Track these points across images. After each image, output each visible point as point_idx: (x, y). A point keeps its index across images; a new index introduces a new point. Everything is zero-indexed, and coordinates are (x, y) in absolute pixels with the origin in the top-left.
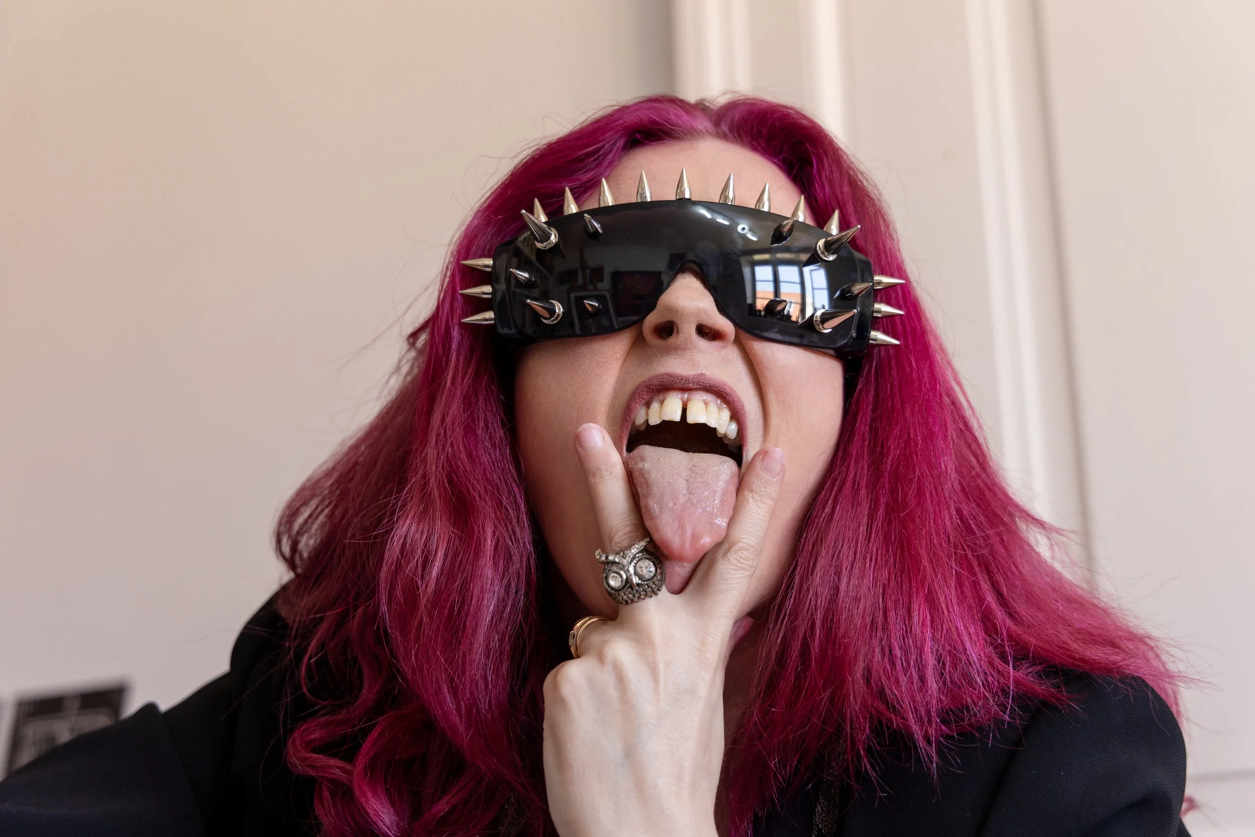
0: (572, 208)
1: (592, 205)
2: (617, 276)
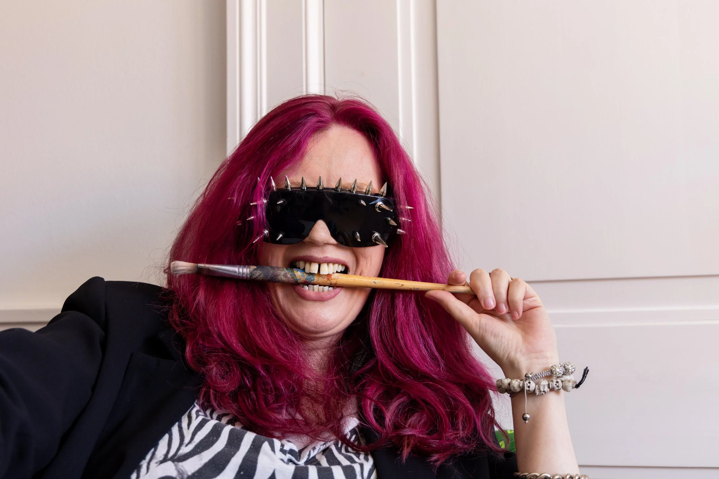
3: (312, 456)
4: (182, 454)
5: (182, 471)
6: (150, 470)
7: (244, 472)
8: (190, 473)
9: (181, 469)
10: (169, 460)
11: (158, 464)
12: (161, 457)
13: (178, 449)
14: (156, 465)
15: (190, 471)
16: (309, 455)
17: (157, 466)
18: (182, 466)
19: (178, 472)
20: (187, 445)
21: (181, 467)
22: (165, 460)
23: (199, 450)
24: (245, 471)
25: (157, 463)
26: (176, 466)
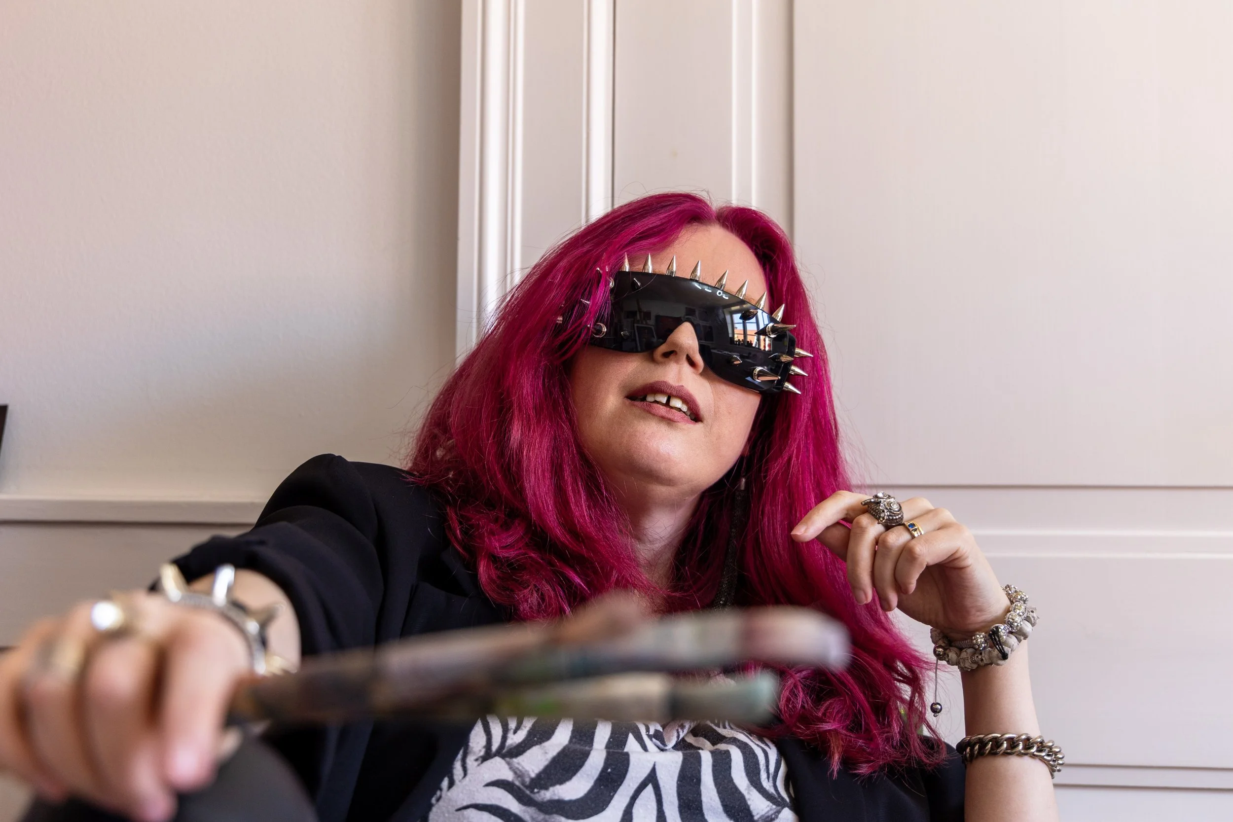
0: (627, 268)
1: (638, 268)
2: (658, 318)
3: (681, 736)
4: (511, 745)
5: (521, 771)
6: (469, 772)
7: (611, 769)
8: (533, 775)
9: (517, 768)
10: (495, 755)
11: (479, 762)
12: (480, 751)
13: (504, 738)
14: (476, 763)
15: (533, 771)
16: (678, 737)
17: (479, 765)
18: (518, 764)
19: (515, 773)
20: (515, 732)
21: (517, 766)
22: (488, 755)
23: (535, 739)
24: (613, 767)
25: (477, 760)
26: (508, 763)
